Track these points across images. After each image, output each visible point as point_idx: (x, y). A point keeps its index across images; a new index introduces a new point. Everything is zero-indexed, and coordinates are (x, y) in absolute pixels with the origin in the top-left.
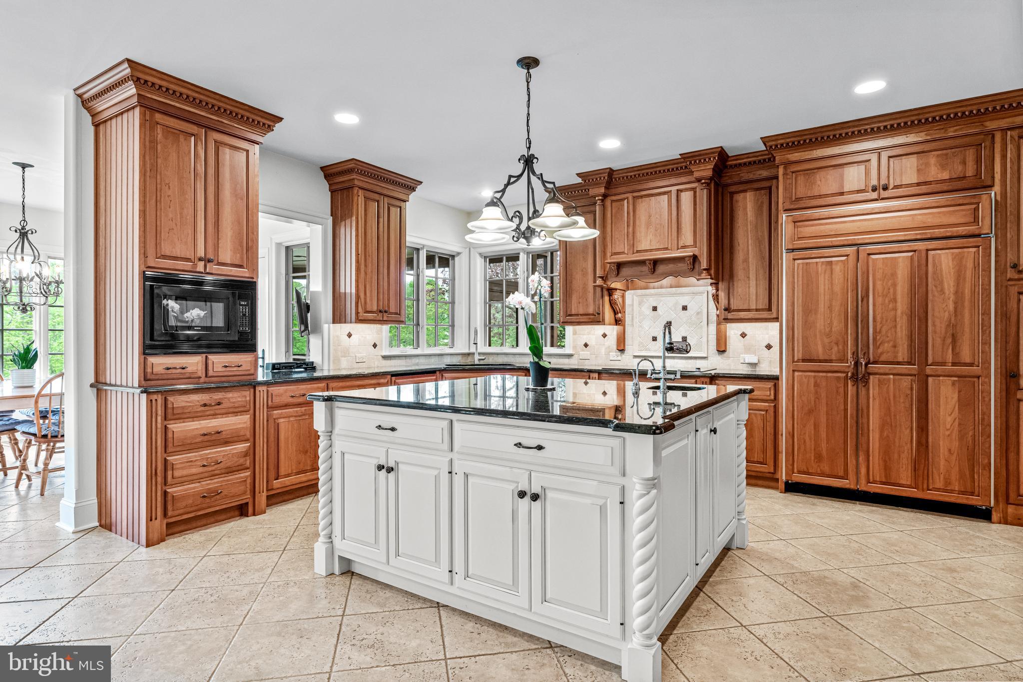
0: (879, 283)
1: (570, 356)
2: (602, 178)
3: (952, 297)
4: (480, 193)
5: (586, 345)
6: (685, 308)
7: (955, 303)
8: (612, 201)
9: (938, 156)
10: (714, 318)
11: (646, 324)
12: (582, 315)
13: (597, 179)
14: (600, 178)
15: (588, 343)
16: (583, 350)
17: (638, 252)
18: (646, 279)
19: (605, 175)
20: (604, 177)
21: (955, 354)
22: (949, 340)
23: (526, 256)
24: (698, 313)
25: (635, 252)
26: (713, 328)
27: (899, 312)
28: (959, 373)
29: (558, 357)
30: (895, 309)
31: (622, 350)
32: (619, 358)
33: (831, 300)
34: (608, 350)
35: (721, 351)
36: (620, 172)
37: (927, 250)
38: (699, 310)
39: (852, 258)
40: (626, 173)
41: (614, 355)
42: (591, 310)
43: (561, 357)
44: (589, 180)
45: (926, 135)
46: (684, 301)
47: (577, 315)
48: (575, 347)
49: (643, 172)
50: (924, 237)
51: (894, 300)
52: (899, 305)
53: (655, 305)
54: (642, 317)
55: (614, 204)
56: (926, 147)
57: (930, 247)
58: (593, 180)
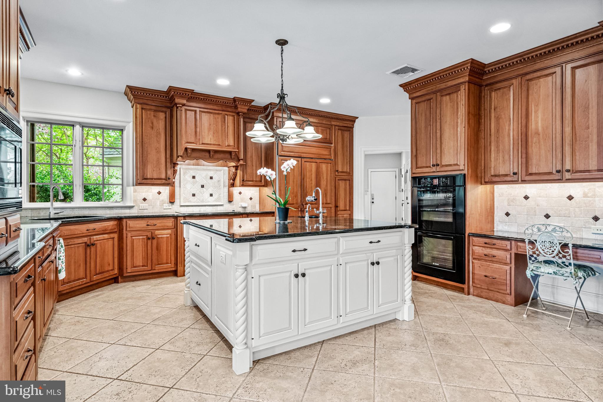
0: (307, 173)
1: (131, 207)
2: (187, 95)
3: (325, 180)
4: (66, 71)
5: (145, 200)
6: (211, 178)
7: (326, 182)
8: (186, 110)
9: (321, 129)
10: (227, 184)
11: (189, 186)
12: (155, 179)
13: (183, 94)
14: (186, 94)
15: (146, 198)
16: (142, 203)
17: (203, 144)
18: (208, 160)
19: (189, 93)
20: (188, 95)
21: (326, 200)
22: (325, 195)
23: (81, 128)
24: (219, 181)
25: (201, 143)
26: (226, 189)
27: (313, 185)
28: (327, 207)
29: (120, 208)
30: (312, 183)
31: (172, 202)
32: (170, 207)
33: (294, 179)
34: (163, 202)
35: (230, 201)
36: (196, 94)
37: (320, 163)
38: (219, 179)
39: (300, 162)
40: (200, 96)
41: (167, 205)
42: (163, 176)
43: (123, 208)
44: (177, 93)
45: (319, 121)
46: (211, 174)
47: (152, 179)
48: (135, 201)
49: (209, 98)
50: (319, 157)
51: (312, 180)
52: (313, 182)
53: (194, 175)
54: (185, 182)
55: (188, 112)
56: (319, 125)
57: (320, 162)
58: (180, 93)
